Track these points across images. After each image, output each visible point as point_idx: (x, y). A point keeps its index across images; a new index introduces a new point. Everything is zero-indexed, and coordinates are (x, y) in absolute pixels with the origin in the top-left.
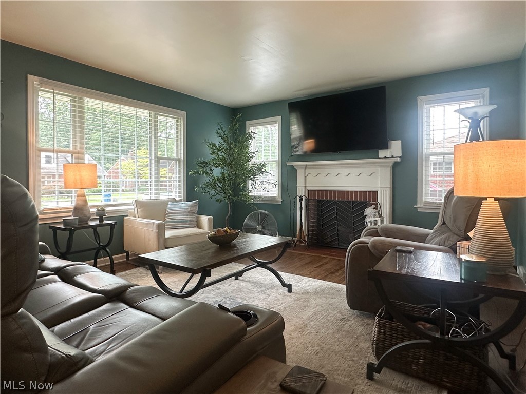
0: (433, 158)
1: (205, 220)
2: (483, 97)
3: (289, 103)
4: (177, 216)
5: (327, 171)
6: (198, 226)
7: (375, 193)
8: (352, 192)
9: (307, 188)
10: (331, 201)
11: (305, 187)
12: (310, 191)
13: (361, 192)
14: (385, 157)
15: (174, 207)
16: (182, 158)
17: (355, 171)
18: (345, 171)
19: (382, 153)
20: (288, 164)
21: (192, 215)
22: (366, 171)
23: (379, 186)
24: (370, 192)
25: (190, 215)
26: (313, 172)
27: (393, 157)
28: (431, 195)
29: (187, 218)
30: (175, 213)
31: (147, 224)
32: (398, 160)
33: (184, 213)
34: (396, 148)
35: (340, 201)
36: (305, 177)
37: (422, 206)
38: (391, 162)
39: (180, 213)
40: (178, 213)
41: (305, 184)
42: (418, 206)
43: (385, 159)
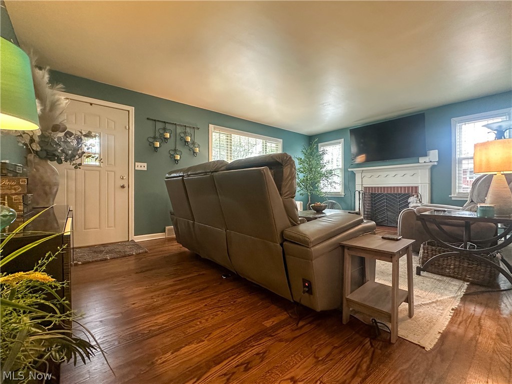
3: (350, 130)
7: (416, 188)
8: (398, 187)
10: (382, 194)
11: (362, 185)
12: (366, 188)
13: (404, 187)
14: (425, 162)
17: (400, 173)
19: (422, 160)
20: (350, 170)
22: (409, 172)
23: (420, 182)
24: (412, 187)
26: (368, 175)
27: (431, 162)
32: (436, 163)
34: (433, 156)
35: (389, 194)
36: (362, 178)
37: (456, 195)
38: (429, 165)
41: (362, 183)
42: (452, 195)
43: (425, 164)
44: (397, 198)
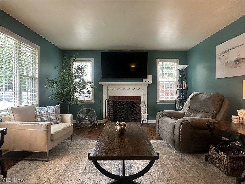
0: (161, 83)
1: (68, 117)
2: (177, 62)
3: (102, 53)
4: (47, 116)
5: (119, 87)
6: (63, 121)
7: (140, 97)
8: (130, 97)
9: (108, 95)
10: (122, 101)
11: (108, 94)
12: (110, 97)
13: (134, 97)
14: (146, 82)
15: (42, 111)
16: (37, 77)
17: (132, 87)
18: (127, 87)
19: (144, 80)
20: (100, 83)
21: (58, 115)
22: (137, 87)
23: (143, 94)
24: (138, 97)
25: (57, 115)
26: (112, 87)
27: (149, 82)
28: (161, 97)
29: (56, 117)
30: (45, 114)
31: (34, 125)
32: (151, 83)
33: (52, 114)
34: (150, 78)
35: (127, 101)
36: (108, 90)
37: (158, 102)
38: (147, 84)
39: (49, 114)
40: (47, 114)
41: (108, 93)
42: (157, 102)
43: (146, 83)
44: (131, 104)
